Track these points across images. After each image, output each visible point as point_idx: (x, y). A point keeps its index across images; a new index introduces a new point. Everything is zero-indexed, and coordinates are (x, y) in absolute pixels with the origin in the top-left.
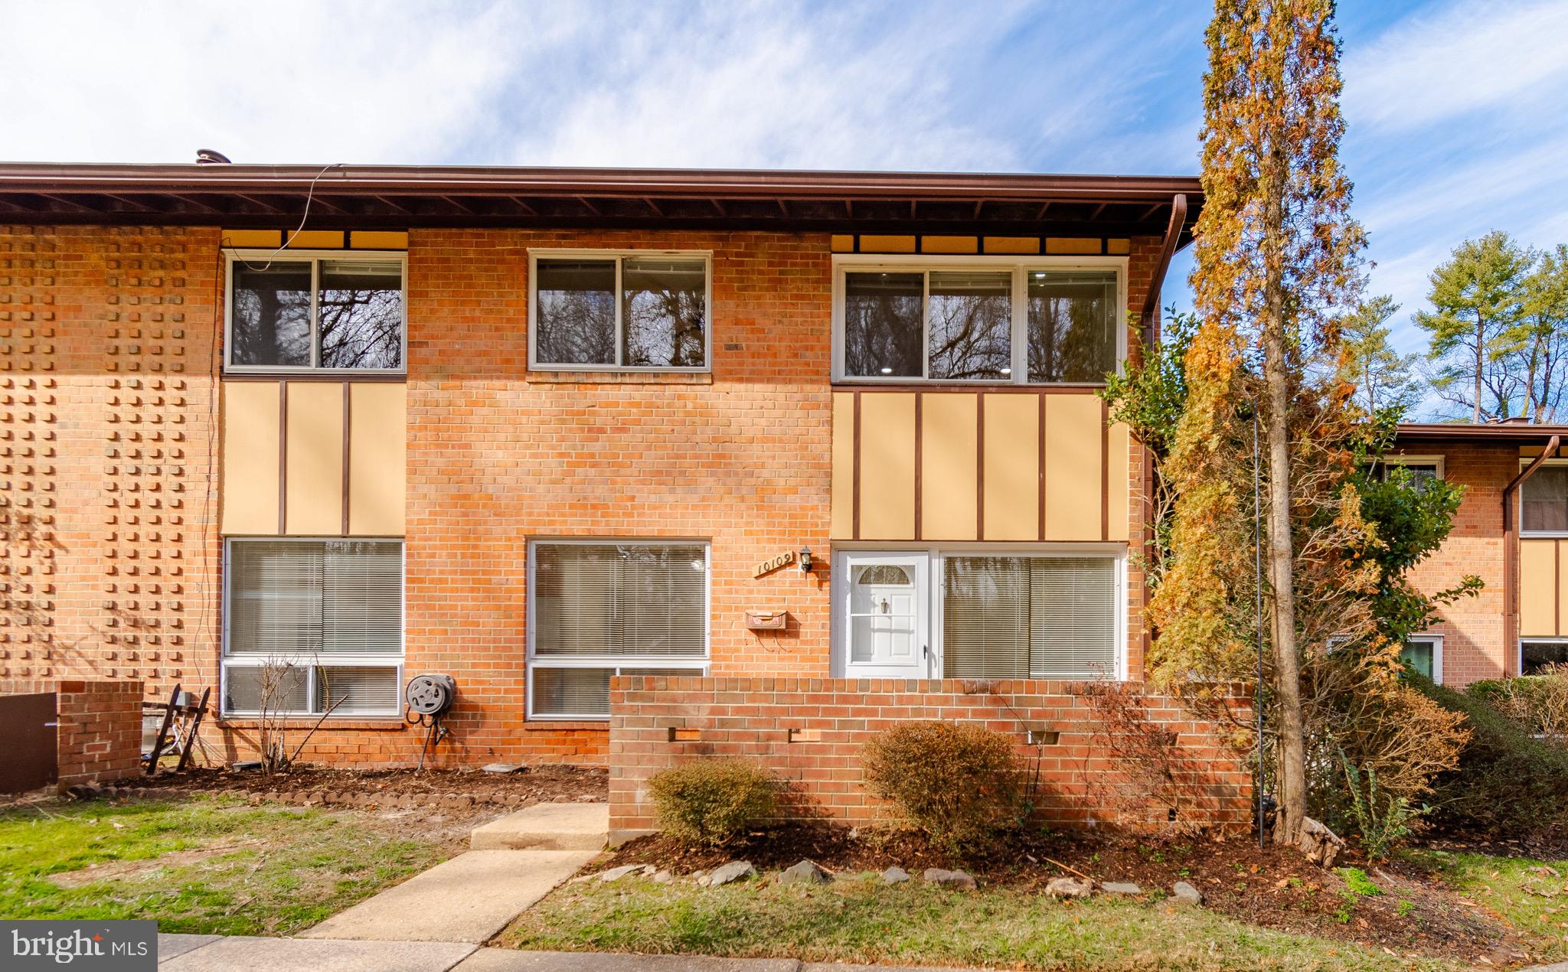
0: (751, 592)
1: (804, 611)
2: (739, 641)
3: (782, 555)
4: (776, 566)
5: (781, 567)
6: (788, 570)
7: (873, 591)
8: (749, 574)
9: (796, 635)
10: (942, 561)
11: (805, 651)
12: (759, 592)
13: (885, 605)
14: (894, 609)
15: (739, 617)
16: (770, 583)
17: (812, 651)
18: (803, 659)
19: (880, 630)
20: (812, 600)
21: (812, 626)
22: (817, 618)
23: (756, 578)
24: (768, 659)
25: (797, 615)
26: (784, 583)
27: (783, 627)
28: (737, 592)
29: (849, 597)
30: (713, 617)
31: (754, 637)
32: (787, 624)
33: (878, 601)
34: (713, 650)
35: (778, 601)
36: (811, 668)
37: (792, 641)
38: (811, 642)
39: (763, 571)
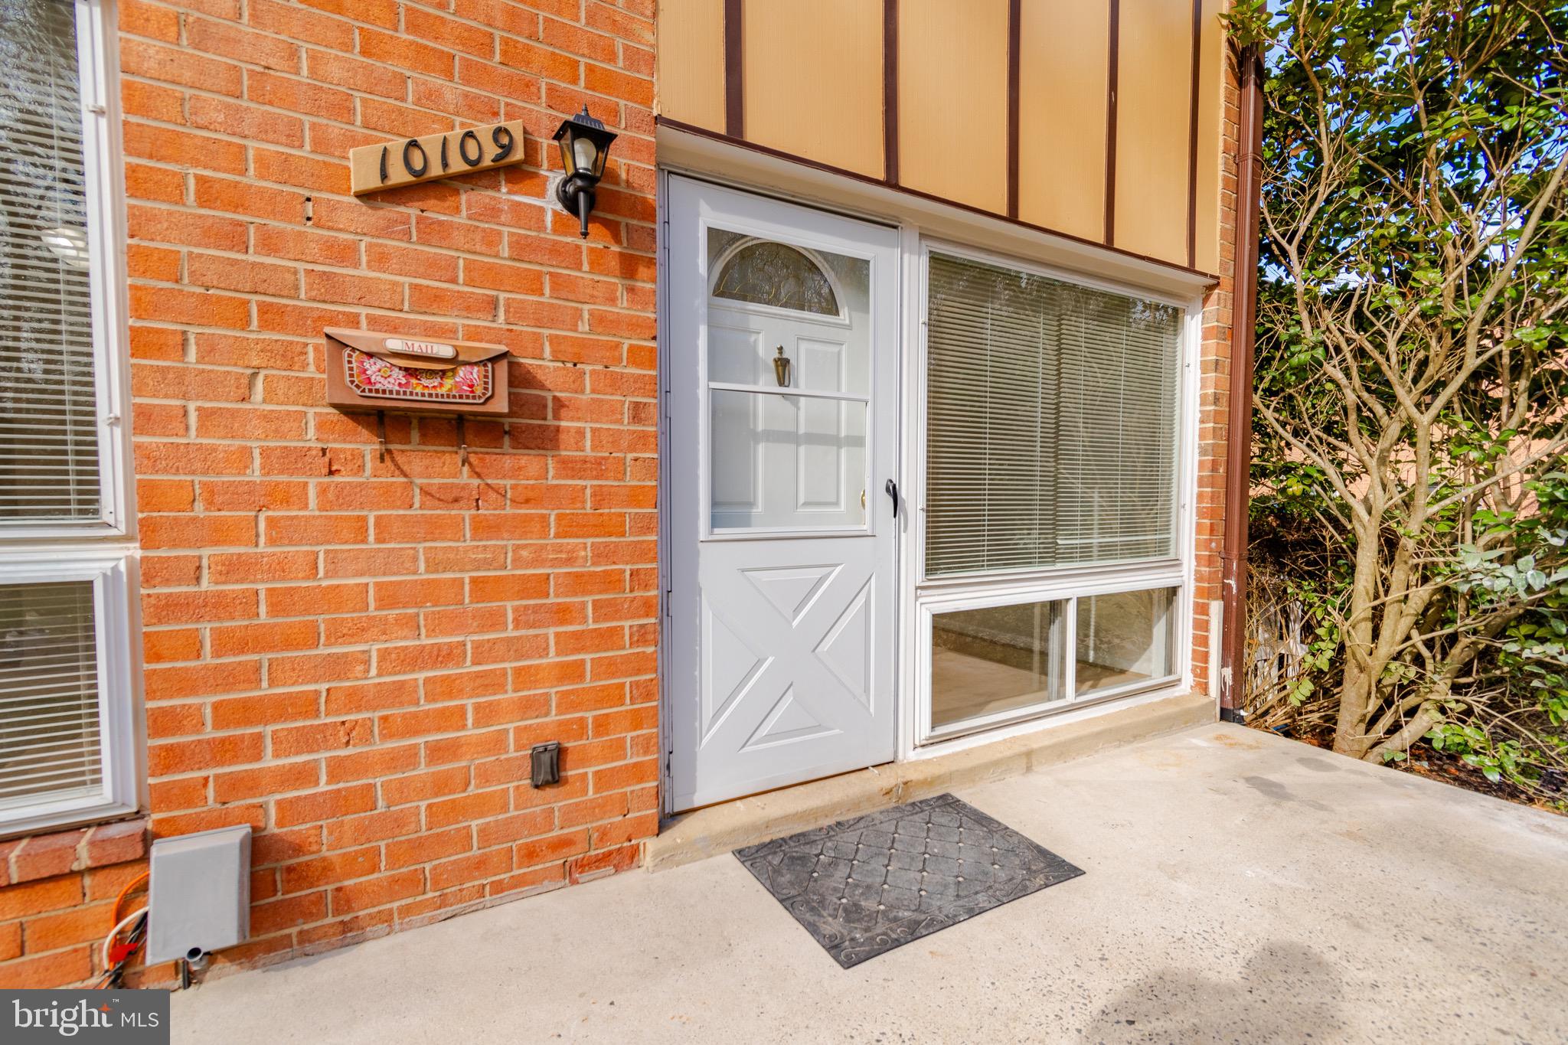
0: (345, 254)
1: (574, 356)
2: (293, 459)
3: (484, 130)
4: (457, 165)
5: (477, 176)
6: (505, 194)
7: (754, 322)
8: (337, 179)
9: (545, 440)
10: (924, 262)
11: (576, 496)
12: (380, 260)
13: (782, 365)
14: (803, 379)
15: (290, 357)
16: (430, 232)
17: (601, 497)
18: (570, 527)
19: (773, 436)
20: (599, 321)
21: (596, 409)
22: (616, 383)
23: (366, 196)
24: (433, 529)
25: (544, 365)
26: (491, 240)
27: (501, 405)
28: (270, 243)
29: (703, 330)
30: (139, 343)
31: (367, 445)
32: (513, 399)
33: (766, 353)
34: (146, 495)
35: (469, 307)
36: (599, 556)
37: (529, 461)
38: (597, 469)
39: (399, 175)
